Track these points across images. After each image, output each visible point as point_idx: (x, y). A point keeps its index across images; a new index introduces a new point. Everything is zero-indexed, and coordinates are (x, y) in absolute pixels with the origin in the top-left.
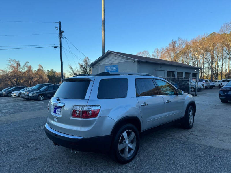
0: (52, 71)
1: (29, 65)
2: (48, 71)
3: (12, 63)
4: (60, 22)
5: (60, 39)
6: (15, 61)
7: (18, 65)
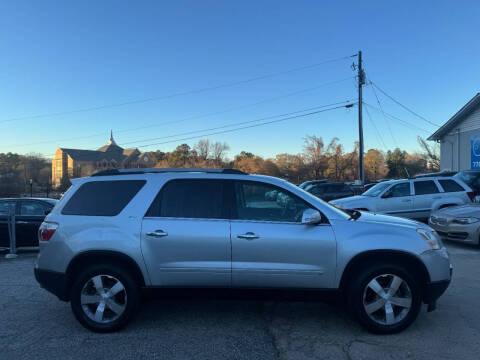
0: (398, 152)
1: (337, 143)
2: (389, 152)
3: (310, 142)
4: (360, 53)
5: (360, 86)
6: (314, 139)
7: (320, 145)
